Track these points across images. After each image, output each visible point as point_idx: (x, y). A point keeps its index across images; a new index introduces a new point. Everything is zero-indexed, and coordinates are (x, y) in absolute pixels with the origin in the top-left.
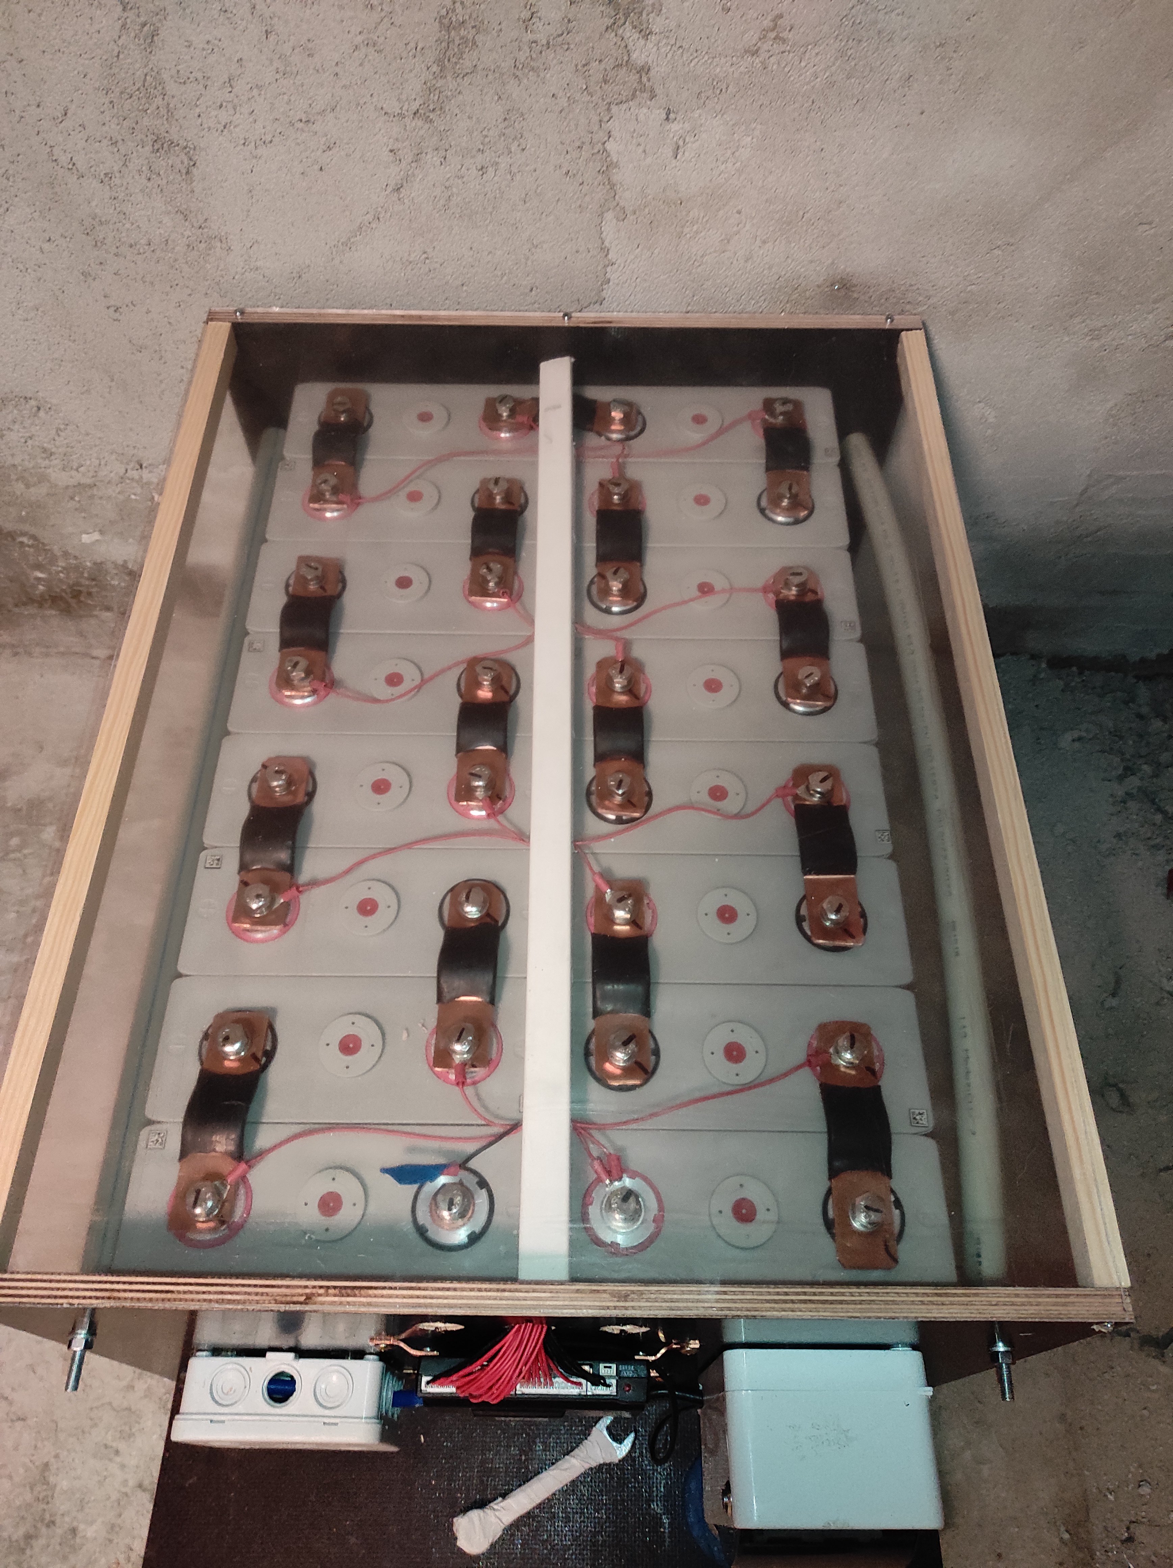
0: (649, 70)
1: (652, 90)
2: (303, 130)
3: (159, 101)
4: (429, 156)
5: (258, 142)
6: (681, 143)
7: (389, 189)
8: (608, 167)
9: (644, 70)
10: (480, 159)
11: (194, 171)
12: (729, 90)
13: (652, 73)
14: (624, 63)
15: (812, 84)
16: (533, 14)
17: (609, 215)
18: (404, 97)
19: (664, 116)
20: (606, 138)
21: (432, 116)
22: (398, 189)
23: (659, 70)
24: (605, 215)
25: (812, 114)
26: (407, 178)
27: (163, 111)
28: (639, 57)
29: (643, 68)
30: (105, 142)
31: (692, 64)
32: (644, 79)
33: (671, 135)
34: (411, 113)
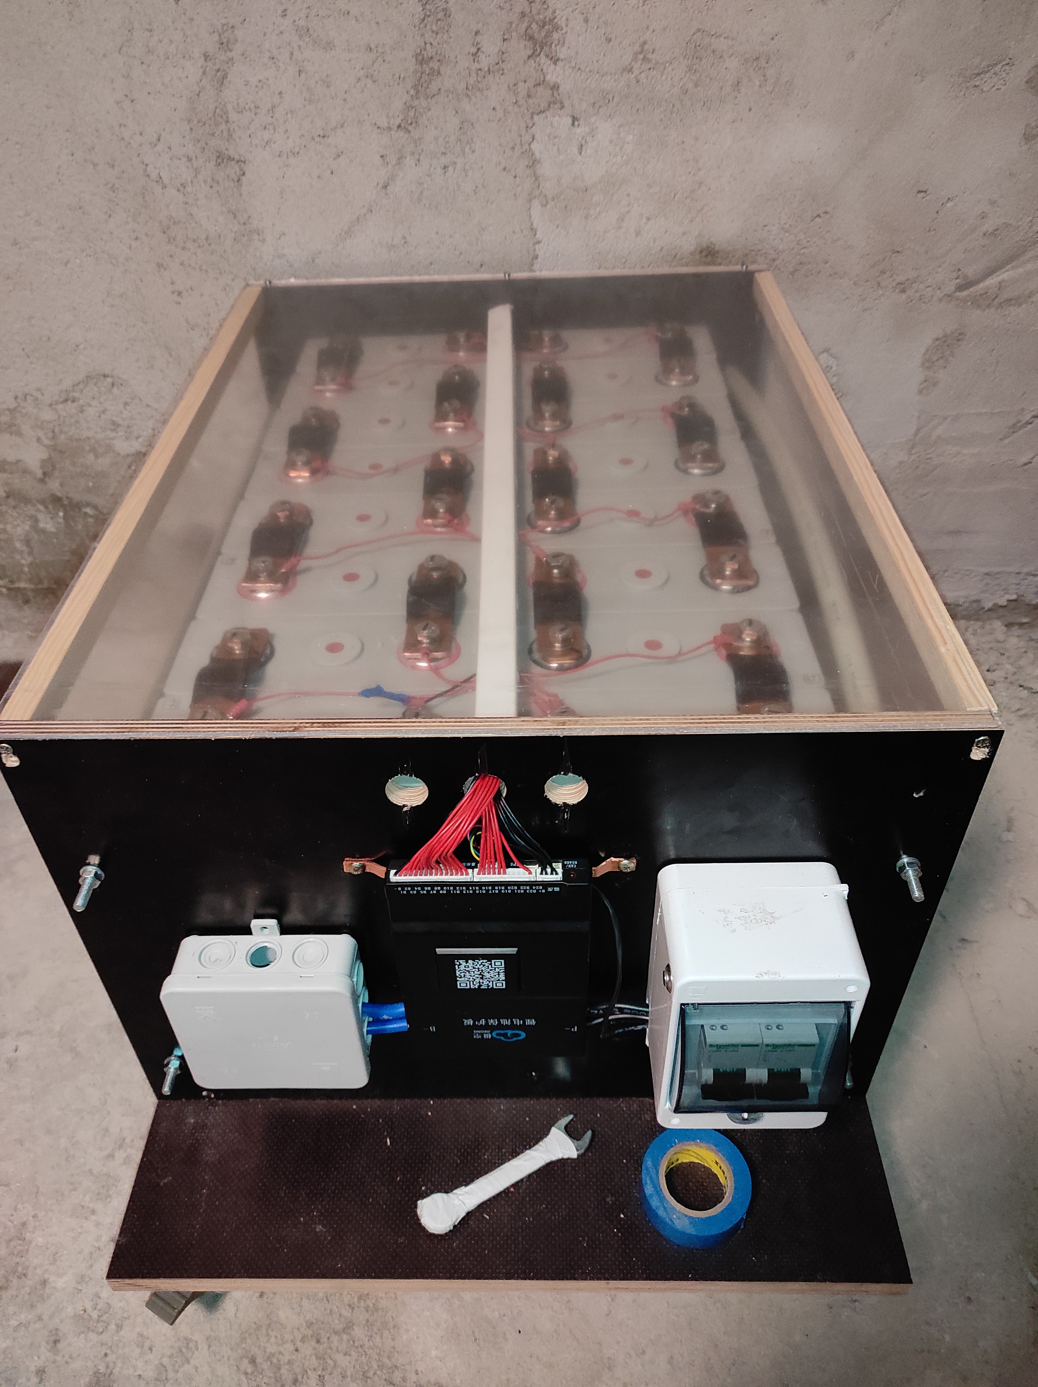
0: (558, 87)
1: (561, 103)
2: (320, 143)
3: (223, 127)
4: (408, 159)
5: (289, 153)
6: (583, 142)
7: (380, 186)
8: (534, 163)
9: (555, 87)
10: (444, 161)
11: (243, 178)
12: (615, 99)
13: (561, 89)
14: (541, 82)
15: (671, 92)
16: (479, 49)
17: (536, 203)
18: (390, 114)
19: (571, 122)
20: (531, 140)
21: (410, 128)
22: (386, 187)
23: (566, 87)
24: (533, 201)
25: (674, 115)
26: (392, 178)
27: (225, 133)
28: (551, 78)
29: (554, 86)
30: (184, 159)
31: (588, 81)
32: (555, 95)
33: (577, 137)
34: (395, 127)
